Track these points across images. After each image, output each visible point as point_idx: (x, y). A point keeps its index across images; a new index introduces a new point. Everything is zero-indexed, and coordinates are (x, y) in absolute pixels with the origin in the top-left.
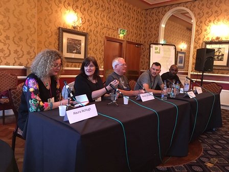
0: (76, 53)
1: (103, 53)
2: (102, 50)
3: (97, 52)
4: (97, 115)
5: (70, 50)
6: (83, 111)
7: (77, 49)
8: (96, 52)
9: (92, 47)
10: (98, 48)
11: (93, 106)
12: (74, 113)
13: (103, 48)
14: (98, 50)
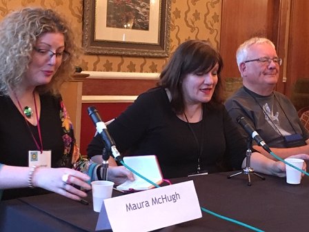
0: (134, 27)
1: (217, 26)
2: (215, 17)
3: (200, 23)
4: (199, 215)
5: (116, 20)
6: (155, 201)
7: (137, 15)
8: (197, 23)
9: (183, 9)
10: (203, 12)
11: (187, 189)
12: (129, 207)
13: (217, 10)
14: (202, 17)
